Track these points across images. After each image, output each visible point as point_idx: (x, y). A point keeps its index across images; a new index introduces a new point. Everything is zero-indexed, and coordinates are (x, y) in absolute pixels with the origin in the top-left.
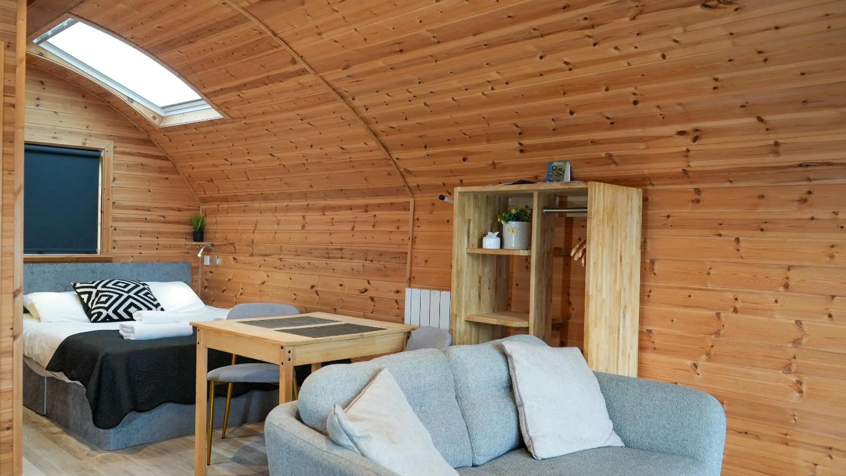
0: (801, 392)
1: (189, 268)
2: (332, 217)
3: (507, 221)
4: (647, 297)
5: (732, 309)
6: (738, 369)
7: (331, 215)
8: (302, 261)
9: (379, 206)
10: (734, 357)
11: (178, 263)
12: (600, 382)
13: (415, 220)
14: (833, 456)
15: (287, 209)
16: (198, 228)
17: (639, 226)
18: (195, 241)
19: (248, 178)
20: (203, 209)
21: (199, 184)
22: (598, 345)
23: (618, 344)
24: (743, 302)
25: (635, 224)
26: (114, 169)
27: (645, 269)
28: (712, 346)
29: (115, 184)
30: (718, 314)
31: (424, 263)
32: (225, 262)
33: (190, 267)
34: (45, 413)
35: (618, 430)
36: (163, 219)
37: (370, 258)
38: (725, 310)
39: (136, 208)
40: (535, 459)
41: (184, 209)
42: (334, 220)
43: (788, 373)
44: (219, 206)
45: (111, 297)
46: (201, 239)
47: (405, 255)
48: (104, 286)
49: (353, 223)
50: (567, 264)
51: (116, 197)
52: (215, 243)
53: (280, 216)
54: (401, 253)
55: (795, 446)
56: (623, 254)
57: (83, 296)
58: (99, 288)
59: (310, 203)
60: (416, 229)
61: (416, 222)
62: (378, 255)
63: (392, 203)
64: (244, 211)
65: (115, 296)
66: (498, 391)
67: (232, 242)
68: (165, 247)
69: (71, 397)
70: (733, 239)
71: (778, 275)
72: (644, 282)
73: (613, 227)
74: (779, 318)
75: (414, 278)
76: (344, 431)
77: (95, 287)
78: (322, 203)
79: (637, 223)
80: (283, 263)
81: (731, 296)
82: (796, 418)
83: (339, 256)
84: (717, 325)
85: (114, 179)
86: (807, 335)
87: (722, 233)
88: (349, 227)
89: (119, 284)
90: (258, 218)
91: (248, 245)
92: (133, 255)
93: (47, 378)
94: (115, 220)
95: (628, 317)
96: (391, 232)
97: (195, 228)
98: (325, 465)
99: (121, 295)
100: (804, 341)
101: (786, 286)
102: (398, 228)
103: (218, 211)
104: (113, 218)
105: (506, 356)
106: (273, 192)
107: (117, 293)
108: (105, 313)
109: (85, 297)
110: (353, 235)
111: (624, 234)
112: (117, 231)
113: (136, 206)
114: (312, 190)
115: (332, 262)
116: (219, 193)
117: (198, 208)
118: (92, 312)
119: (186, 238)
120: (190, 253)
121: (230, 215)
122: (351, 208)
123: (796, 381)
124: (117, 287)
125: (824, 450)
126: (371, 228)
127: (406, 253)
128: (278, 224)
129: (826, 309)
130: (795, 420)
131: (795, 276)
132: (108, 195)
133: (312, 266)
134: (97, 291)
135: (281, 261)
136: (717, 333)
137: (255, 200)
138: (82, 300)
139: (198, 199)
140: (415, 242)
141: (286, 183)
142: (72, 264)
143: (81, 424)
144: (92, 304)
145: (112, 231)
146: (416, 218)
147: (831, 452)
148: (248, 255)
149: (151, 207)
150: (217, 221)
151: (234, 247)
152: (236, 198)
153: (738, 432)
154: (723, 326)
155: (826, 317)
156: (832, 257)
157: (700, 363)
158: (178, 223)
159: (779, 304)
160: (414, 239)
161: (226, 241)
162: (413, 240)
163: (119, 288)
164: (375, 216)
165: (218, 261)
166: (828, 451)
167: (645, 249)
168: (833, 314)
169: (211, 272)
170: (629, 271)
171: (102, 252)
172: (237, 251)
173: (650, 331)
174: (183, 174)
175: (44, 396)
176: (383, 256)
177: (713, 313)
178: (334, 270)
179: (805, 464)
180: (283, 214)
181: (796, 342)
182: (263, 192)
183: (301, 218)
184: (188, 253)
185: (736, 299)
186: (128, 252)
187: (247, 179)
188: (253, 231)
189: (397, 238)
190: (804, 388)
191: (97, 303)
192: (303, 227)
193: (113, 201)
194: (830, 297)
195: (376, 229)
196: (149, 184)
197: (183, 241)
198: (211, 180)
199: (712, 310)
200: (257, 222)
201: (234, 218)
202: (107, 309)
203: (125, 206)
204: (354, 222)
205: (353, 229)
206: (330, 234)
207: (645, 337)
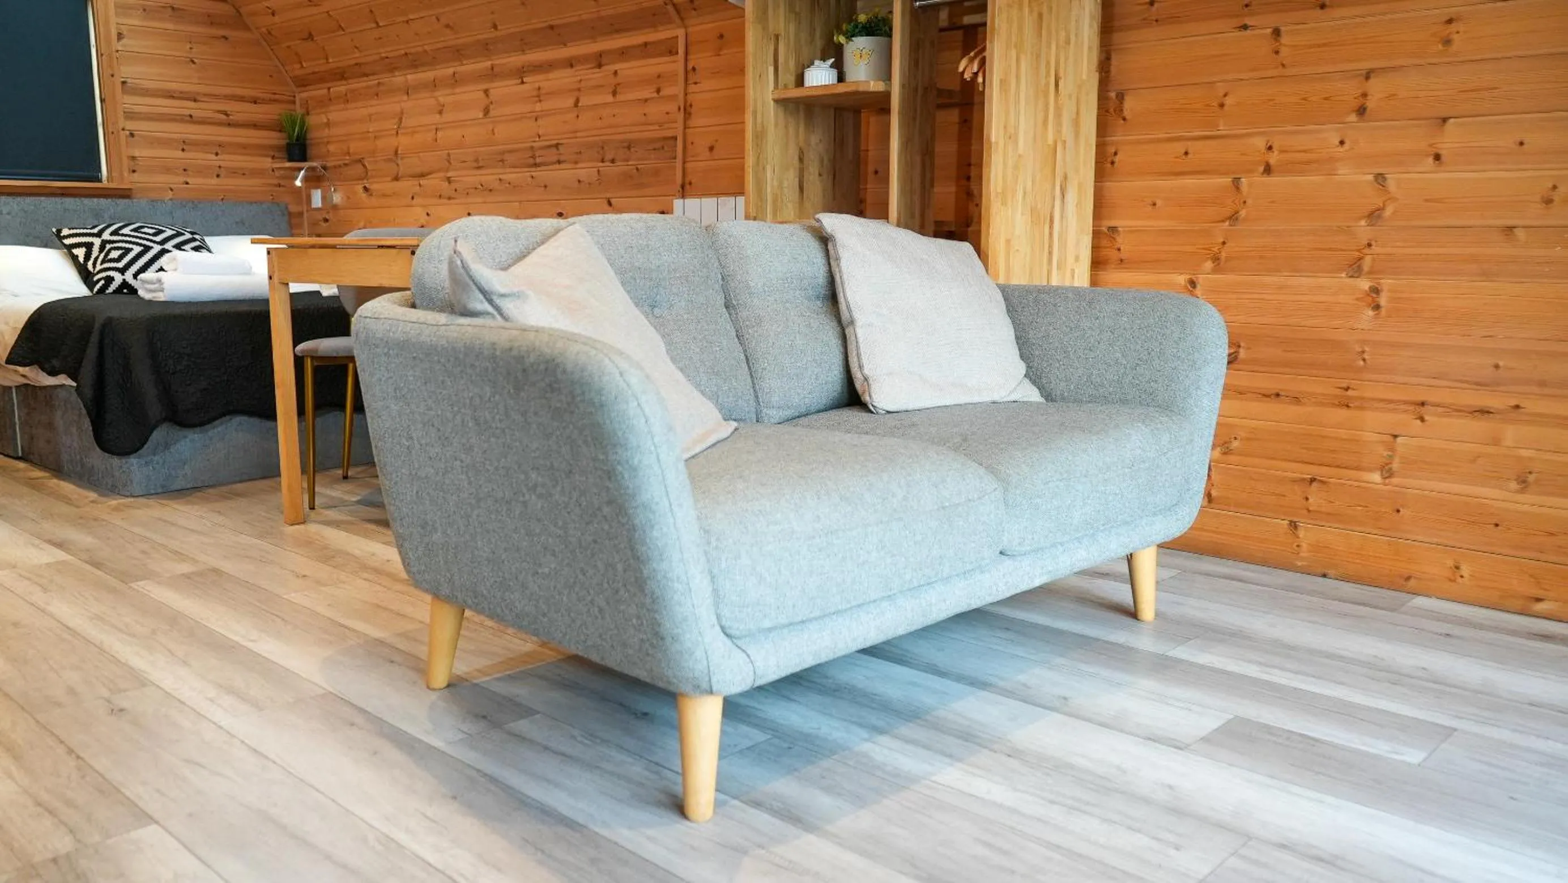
0: (1377, 307)
1: (283, 215)
2: (537, 85)
3: (850, 36)
4: (1109, 165)
5: (1261, 169)
6: (1268, 279)
7: (534, 82)
8: (489, 177)
9: (624, 54)
10: (1261, 257)
11: (261, 203)
12: (1006, 299)
13: (689, 72)
14: (1426, 418)
15: (456, 81)
16: (295, 138)
17: (1096, 27)
18: (290, 160)
19: (377, 23)
20: (301, 99)
21: (289, 47)
22: (1008, 242)
23: (1051, 246)
24: (1282, 152)
25: (1087, 21)
26: (117, 14)
27: (1107, 111)
28: (1224, 243)
29: (124, 46)
30: (1236, 183)
31: (708, 153)
32: (349, 198)
33: (286, 213)
34: (20, 454)
35: (1034, 376)
36: (224, 117)
37: (609, 156)
38: (1250, 171)
39: (170, 95)
40: (872, 412)
41: (263, 100)
42: (543, 91)
43: (1356, 275)
44: (332, 90)
45: (128, 251)
46: (304, 159)
47: (672, 142)
48: (115, 233)
49: (576, 93)
50: (965, 121)
51: (127, 71)
52: (329, 164)
53: (443, 96)
54: (665, 139)
55: (1361, 408)
56: (1061, 74)
57: (75, 251)
58: (106, 236)
59: (497, 62)
60: (692, 88)
61: (690, 75)
62: (624, 147)
63: (646, 44)
64: (377, 95)
65: (137, 249)
66: (809, 299)
67: (358, 157)
68: (234, 172)
69: (59, 413)
70: (1269, 31)
71: (1349, 90)
72: (1104, 137)
73: (1040, 16)
74: (1345, 173)
75: (690, 183)
76: (475, 284)
77: (99, 235)
78: (516, 60)
79: (1092, 17)
80: (454, 186)
81: (1260, 143)
82: (1366, 356)
83: (555, 158)
84: (1233, 202)
85: (120, 36)
86: (1394, 199)
87: (1248, 21)
88: (571, 102)
89: (143, 230)
90: (403, 104)
91: (390, 160)
92: (172, 186)
93: (17, 387)
94: (130, 116)
95: (1071, 196)
96: (646, 100)
97: (290, 137)
98: (442, 345)
99: (147, 249)
100: (1388, 212)
101: (1361, 111)
102: (658, 91)
103: (330, 99)
104: (124, 112)
105: (825, 240)
106: (426, 47)
107: (140, 245)
108: (118, 278)
109: (80, 253)
110: (578, 116)
111: (1063, 34)
112: (136, 138)
113: (169, 91)
114: (498, 33)
115: (541, 174)
116: (328, 63)
117: (292, 98)
118: (95, 278)
119: (273, 157)
120: (283, 186)
121: (349, 106)
122: (570, 63)
123: (1370, 287)
124: (139, 235)
125: (1412, 408)
126: (610, 98)
127: (675, 138)
128: (440, 112)
129: (1431, 145)
130: (1364, 360)
131: (1377, 88)
132: (111, 66)
133: (507, 185)
134: (103, 240)
135: (450, 182)
136: (1233, 218)
137: (396, 68)
138: (74, 258)
139: (289, 79)
140: (690, 114)
141: (447, 26)
142: (53, 199)
143: (82, 458)
144: (94, 265)
145: (126, 136)
146: (690, 67)
147: (1423, 410)
148: (389, 179)
149: (198, 94)
150: (328, 120)
151: (364, 166)
152: (360, 71)
153: (1264, 395)
154: (1245, 202)
155: (1430, 160)
156: (1447, 42)
157: (1201, 279)
158: (255, 126)
159: (1346, 146)
160: (688, 109)
161: (347, 158)
162: (687, 111)
163: (143, 236)
164: (616, 73)
165: (337, 198)
166: (1419, 409)
167: (1108, 72)
168: (1443, 152)
169: (326, 220)
170: (1075, 110)
171: (110, 178)
172: (369, 174)
173: (1113, 229)
174: (257, 28)
175: (15, 424)
176: (632, 150)
177: (1227, 180)
178: (546, 187)
179: (1376, 437)
180: (448, 91)
181: (1374, 216)
182: (408, 51)
183: (482, 94)
184: (279, 185)
185: (1270, 148)
186: (162, 179)
187: (374, 25)
188: (394, 132)
189: (655, 110)
190: (1383, 301)
191: (102, 263)
192: (486, 112)
193: (123, 80)
194: (1440, 121)
195: (620, 97)
196: (191, 48)
197: (267, 163)
198: (310, 37)
199: (1225, 174)
200: (402, 113)
201: (359, 110)
202: (122, 271)
203: (147, 90)
204: (579, 90)
205: (576, 105)
206: (536, 120)
207: (1104, 242)
